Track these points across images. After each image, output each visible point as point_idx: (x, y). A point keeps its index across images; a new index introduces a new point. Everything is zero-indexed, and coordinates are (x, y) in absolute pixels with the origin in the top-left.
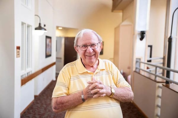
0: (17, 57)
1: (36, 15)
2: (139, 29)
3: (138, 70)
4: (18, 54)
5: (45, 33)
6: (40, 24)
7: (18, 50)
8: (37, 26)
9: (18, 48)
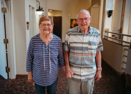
0: (27, 30)
1: (37, 1)
2: (108, 9)
3: (106, 38)
4: (28, 28)
5: (43, 13)
6: (39, 7)
7: (28, 25)
8: (38, 8)
9: (28, 23)
